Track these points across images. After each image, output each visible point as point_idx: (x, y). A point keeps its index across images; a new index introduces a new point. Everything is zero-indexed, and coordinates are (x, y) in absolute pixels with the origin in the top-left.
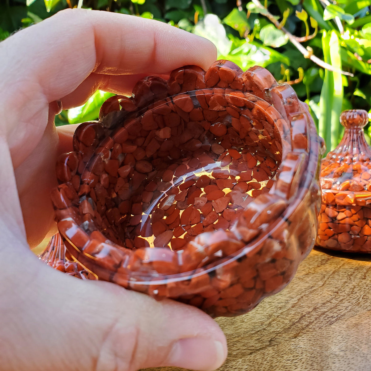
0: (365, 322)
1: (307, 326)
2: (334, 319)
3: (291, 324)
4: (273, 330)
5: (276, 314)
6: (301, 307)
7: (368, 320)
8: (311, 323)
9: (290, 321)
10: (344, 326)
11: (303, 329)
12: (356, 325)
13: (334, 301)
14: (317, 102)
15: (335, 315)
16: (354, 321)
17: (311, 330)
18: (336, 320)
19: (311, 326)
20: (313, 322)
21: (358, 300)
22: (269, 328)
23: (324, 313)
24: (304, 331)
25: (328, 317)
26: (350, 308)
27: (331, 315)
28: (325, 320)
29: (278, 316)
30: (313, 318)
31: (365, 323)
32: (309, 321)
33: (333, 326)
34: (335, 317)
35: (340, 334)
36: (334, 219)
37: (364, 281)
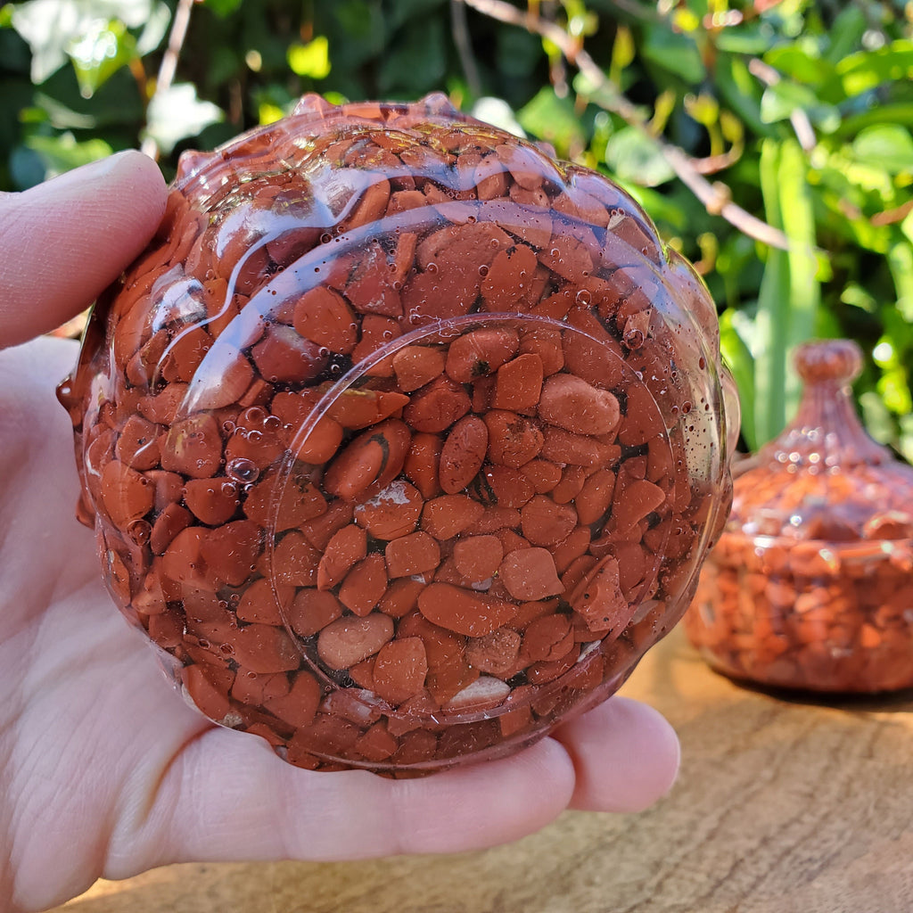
0: (892, 868)
1: (754, 887)
2: (816, 866)
3: (713, 883)
4: (669, 902)
5: (671, 860)
6: (730, 837)
7: (898, 864)
8: (760, 879)
9: (709, 875)
10: (844, 882)
11: (745, 895)
12: (872, 879)
13: (807, 818)
14: (752, 317)
15: (817, 854)
16: (863, 867)
17: (765, 897)
18: (822, 867)
19: (762, 887)
20: (765, 876)
21: (866, 812)
22: (658, 898)
23: (788, 852)
24: (749, 901)
25: (799, 861)
26: (849, 834)
27: (806, 855)
28: (795, 868)
29: (677, 866)
30: (764, 866)
31: (894, 873)
32: (754, 872)
33: (816, 884)
34: (816, 861)
35: (839, 904)
36: (787, 611)
37: (870, 764)
